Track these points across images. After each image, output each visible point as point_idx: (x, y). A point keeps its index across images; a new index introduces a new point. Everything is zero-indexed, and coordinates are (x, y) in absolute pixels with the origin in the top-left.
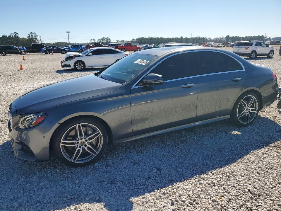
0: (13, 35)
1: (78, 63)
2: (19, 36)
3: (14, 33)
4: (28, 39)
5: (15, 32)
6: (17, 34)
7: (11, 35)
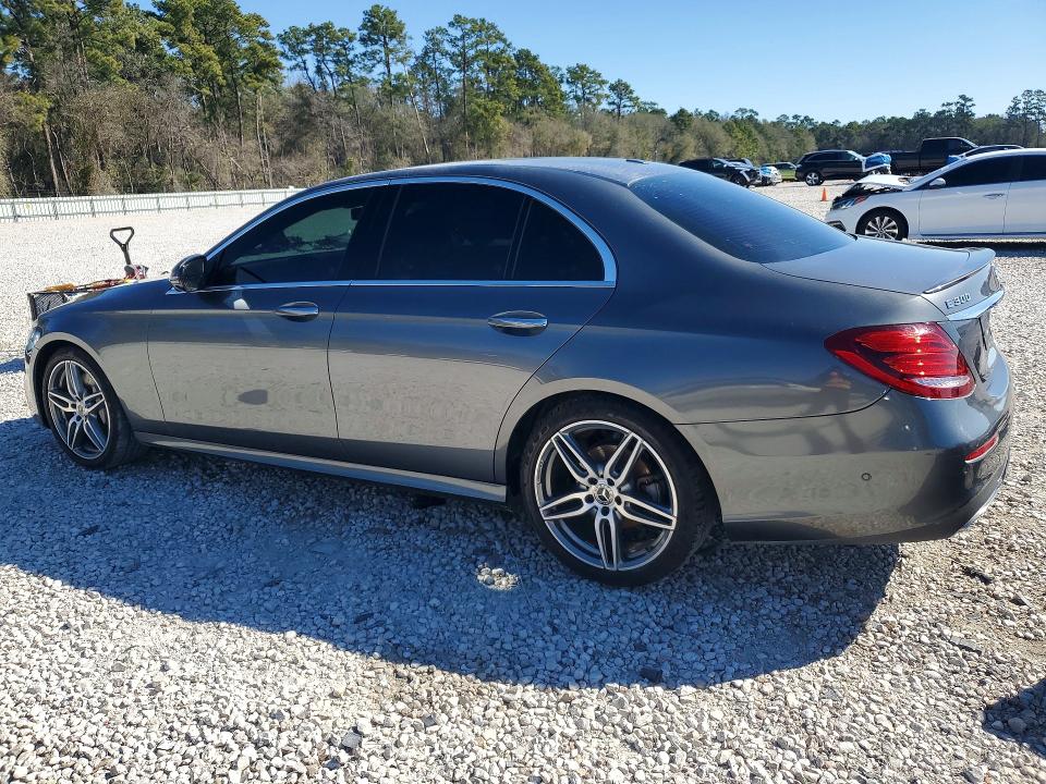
0: (954, 108)
1: (877, 219)
2: (973, 109)
3: (957, 99)
4: (1006, 116)
5: (963, 97)
6: (969, 104)
7: (944, 108)
